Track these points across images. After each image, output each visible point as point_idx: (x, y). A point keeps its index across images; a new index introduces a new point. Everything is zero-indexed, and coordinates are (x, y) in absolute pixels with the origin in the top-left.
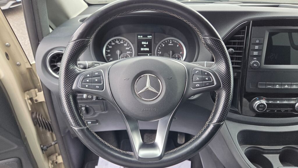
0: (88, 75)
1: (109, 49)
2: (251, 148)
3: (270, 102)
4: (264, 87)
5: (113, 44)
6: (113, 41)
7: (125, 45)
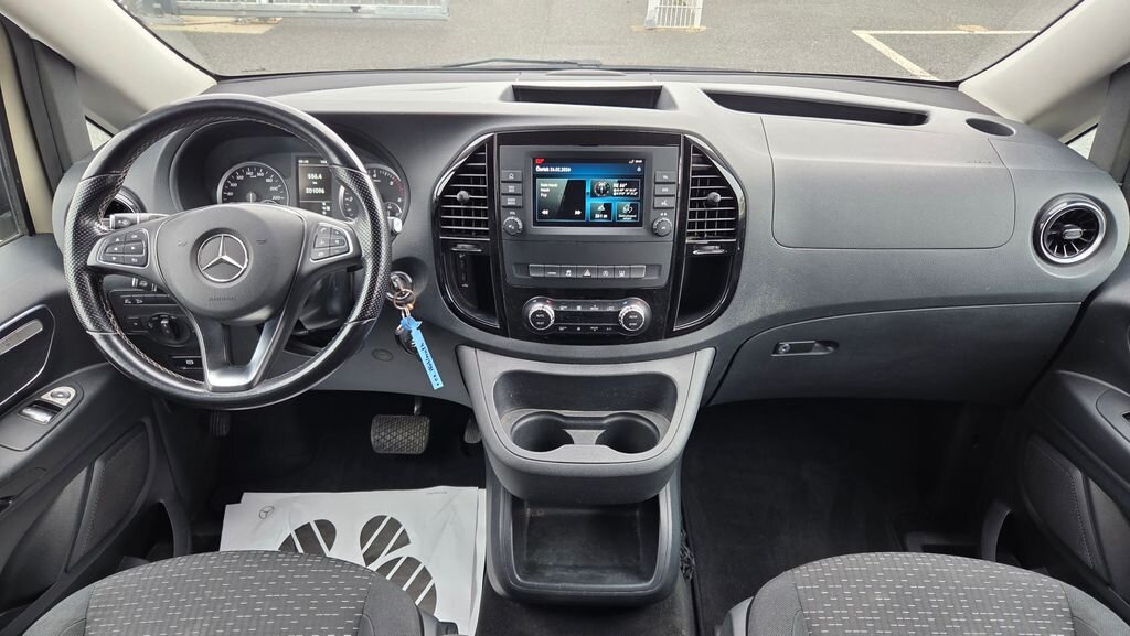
0: (118, 240)
1: (230, 189)
2: (542, 417)
3: (562, 308)
4: (542, 275)
5: (240, 178)
6: (239, 170)
7: (268, 180)
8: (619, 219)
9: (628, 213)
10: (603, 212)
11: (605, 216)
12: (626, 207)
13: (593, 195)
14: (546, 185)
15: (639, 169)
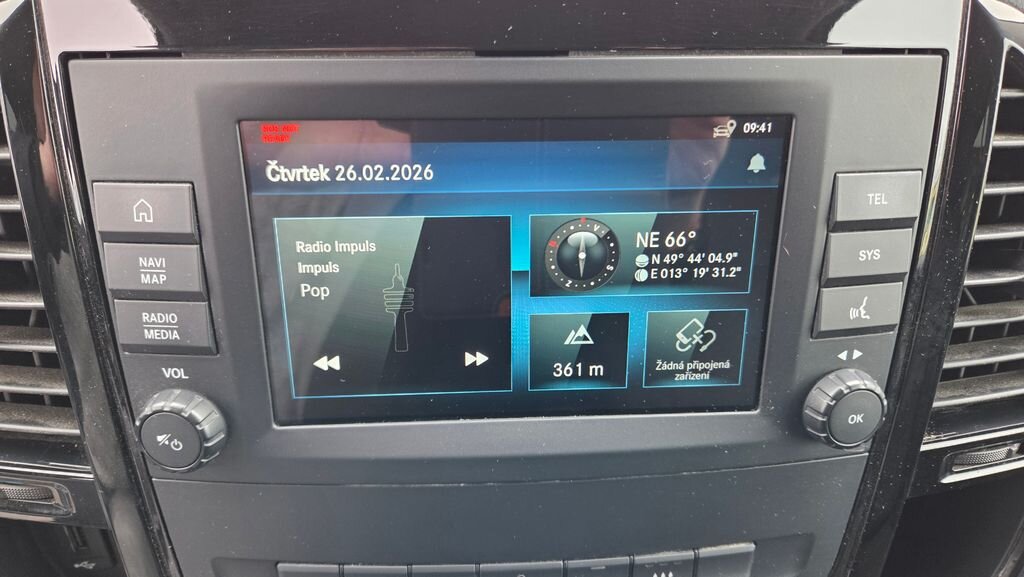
8: (655, 376)
9: (695, 354)
10: (585, 355)
11: (597, 369)
12: (690, 325)
13: (542, 286)
14: (319, 247)
15: (757, 163)
